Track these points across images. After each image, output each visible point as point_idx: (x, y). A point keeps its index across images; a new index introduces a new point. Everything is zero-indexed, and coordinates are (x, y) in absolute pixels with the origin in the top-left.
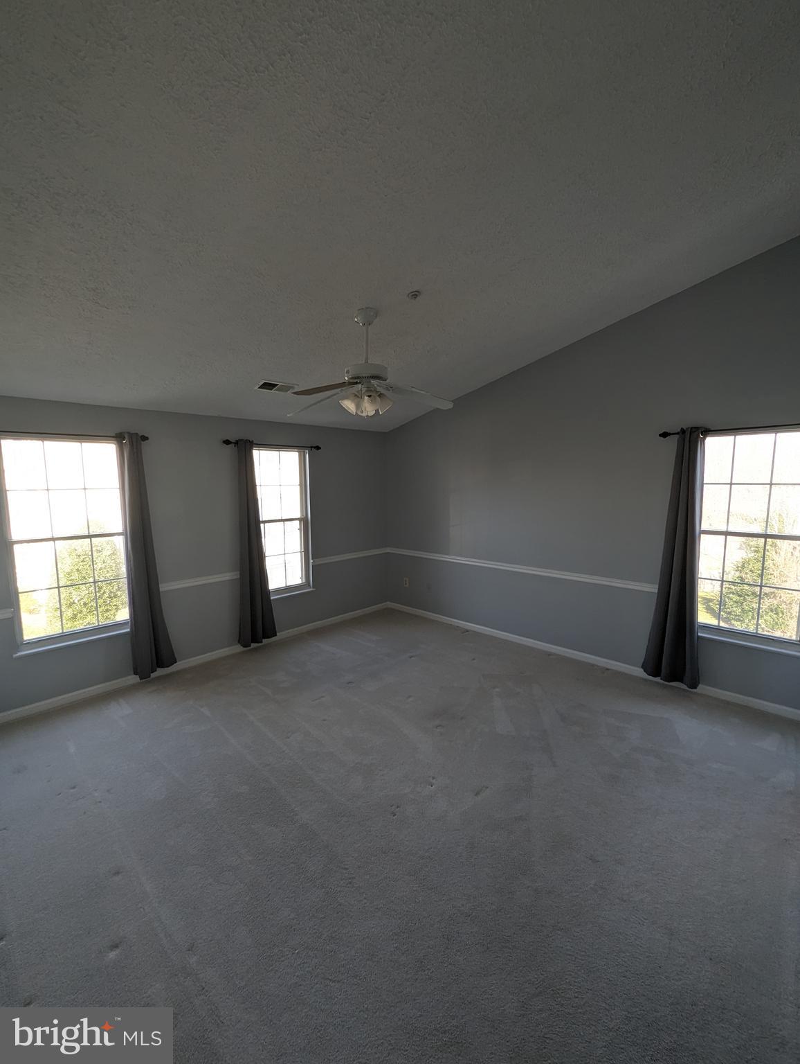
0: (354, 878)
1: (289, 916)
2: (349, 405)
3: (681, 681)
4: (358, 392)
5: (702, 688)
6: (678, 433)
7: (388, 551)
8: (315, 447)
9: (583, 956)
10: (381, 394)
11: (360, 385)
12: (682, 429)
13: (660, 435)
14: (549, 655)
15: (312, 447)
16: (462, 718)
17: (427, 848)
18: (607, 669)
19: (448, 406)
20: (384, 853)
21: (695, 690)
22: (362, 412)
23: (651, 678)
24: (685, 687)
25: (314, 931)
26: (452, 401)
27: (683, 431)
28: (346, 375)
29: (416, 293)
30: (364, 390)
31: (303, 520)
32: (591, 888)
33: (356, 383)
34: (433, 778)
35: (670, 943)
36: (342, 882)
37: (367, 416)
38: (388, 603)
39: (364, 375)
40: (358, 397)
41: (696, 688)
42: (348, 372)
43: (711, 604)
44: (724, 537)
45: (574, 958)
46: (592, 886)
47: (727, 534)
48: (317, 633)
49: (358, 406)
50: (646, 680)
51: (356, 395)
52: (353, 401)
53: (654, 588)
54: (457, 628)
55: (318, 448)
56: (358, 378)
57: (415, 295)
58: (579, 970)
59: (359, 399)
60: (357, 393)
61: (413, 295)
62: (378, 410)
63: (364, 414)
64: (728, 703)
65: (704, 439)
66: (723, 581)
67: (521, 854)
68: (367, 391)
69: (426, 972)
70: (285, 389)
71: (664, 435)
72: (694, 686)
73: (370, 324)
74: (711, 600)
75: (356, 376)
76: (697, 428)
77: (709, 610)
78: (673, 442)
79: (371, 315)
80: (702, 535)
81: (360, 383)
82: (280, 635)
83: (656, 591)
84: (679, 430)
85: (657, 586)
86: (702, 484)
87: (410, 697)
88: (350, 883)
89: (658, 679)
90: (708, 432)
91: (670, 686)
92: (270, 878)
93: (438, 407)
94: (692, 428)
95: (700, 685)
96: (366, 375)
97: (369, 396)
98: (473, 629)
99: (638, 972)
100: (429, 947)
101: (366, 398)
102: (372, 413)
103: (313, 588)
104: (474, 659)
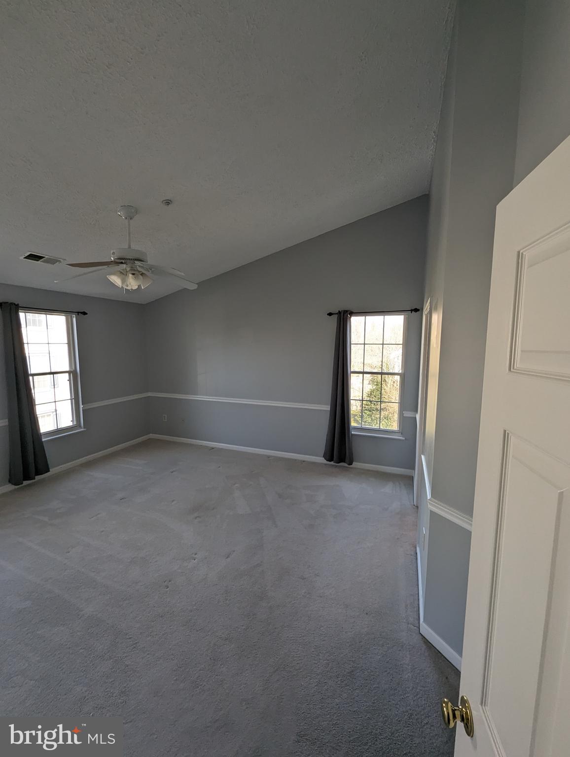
0: (138, 642)
1: (82, 690)
2: (116, 280)
3: (344, 462)
4: (123, 270)
5: (355, 464)
6: (337, 314)
7: (149, 395)
8: (81, 313)
9: (301, 637)
10: (143, 273)
11: (124, 266)
12: (339, 311)
13: (328, 314)
14: (269, 457)
15: (78, 313)
16: (213, 509)
17: (194, 603)
18: (304, 461)
19: (194, 287)
20: (162, 617)
21: (351, 466)
22: (127, 286)
23: (328, 462)
24: (346, 465)
25: (106, 694)
26: (197, 284)
27: (340, 312)
28: (112, 256)
29: (169, 202)
30: (128, 269)
31: (72, 373)
32: (303, 595)
33: (122, 263)
34: (196, 554)
35: (346, 612)
36: (127, 649)
37: (132, 289)
38: (151, 435)
39: (128, 258)
40: (123, 274)
41: (352, 464)
42: (114, 253)
43: (356, 417)
44: (362, 375)
45: (295, 641)
46: (303, 594)
47: (363, 373)
48: (89, 465)
49: (123, 281)
50: (326, 464)
51: (121, 273)
52: (119, 276)
53: (327, 408)
54: (206, 447)
55: (85, 313)
56: (123, 259)
57: (168, 202)
58: (299, 647)
59: (124, 276)
60: (121, 271)
61: (167, 202)
62: (140, 285)
63: (129, 288)
64: (369, 470)
65: (350, 317)
66: (362, 400)
67: (259, 588)
68: (131, 270)
69: (200, 687)
70: (52, 261)
71: (330, 314)
72: (351, 464)
73: (131, 219)
74: (356, 415)
75: (121, 257)
76: (347, 311)
77: (356, 421)
78: (335, 318)
79: (132, 212)
80: (352, 374)
81: (125, 263)
82: (53, 471)
83: (329, 409)
84: (338, 312)
85: (329, 407)
86: (351, 344)
87: (173, 501)
88: (135, 647)
89: (332, 463)
90: (352, 313)
91: (339, 466)
92: (60, 668)
93: (185, 287)
94: (344, 311)
95: (354, 463)
96: (131, 258)
97: (133, 274)
98: (217, 447)
99: (331, 635)
100: (200, 670)
101: (130, 275)
102: (135, 287)
103: (84, 428)
104: (219, 467)
